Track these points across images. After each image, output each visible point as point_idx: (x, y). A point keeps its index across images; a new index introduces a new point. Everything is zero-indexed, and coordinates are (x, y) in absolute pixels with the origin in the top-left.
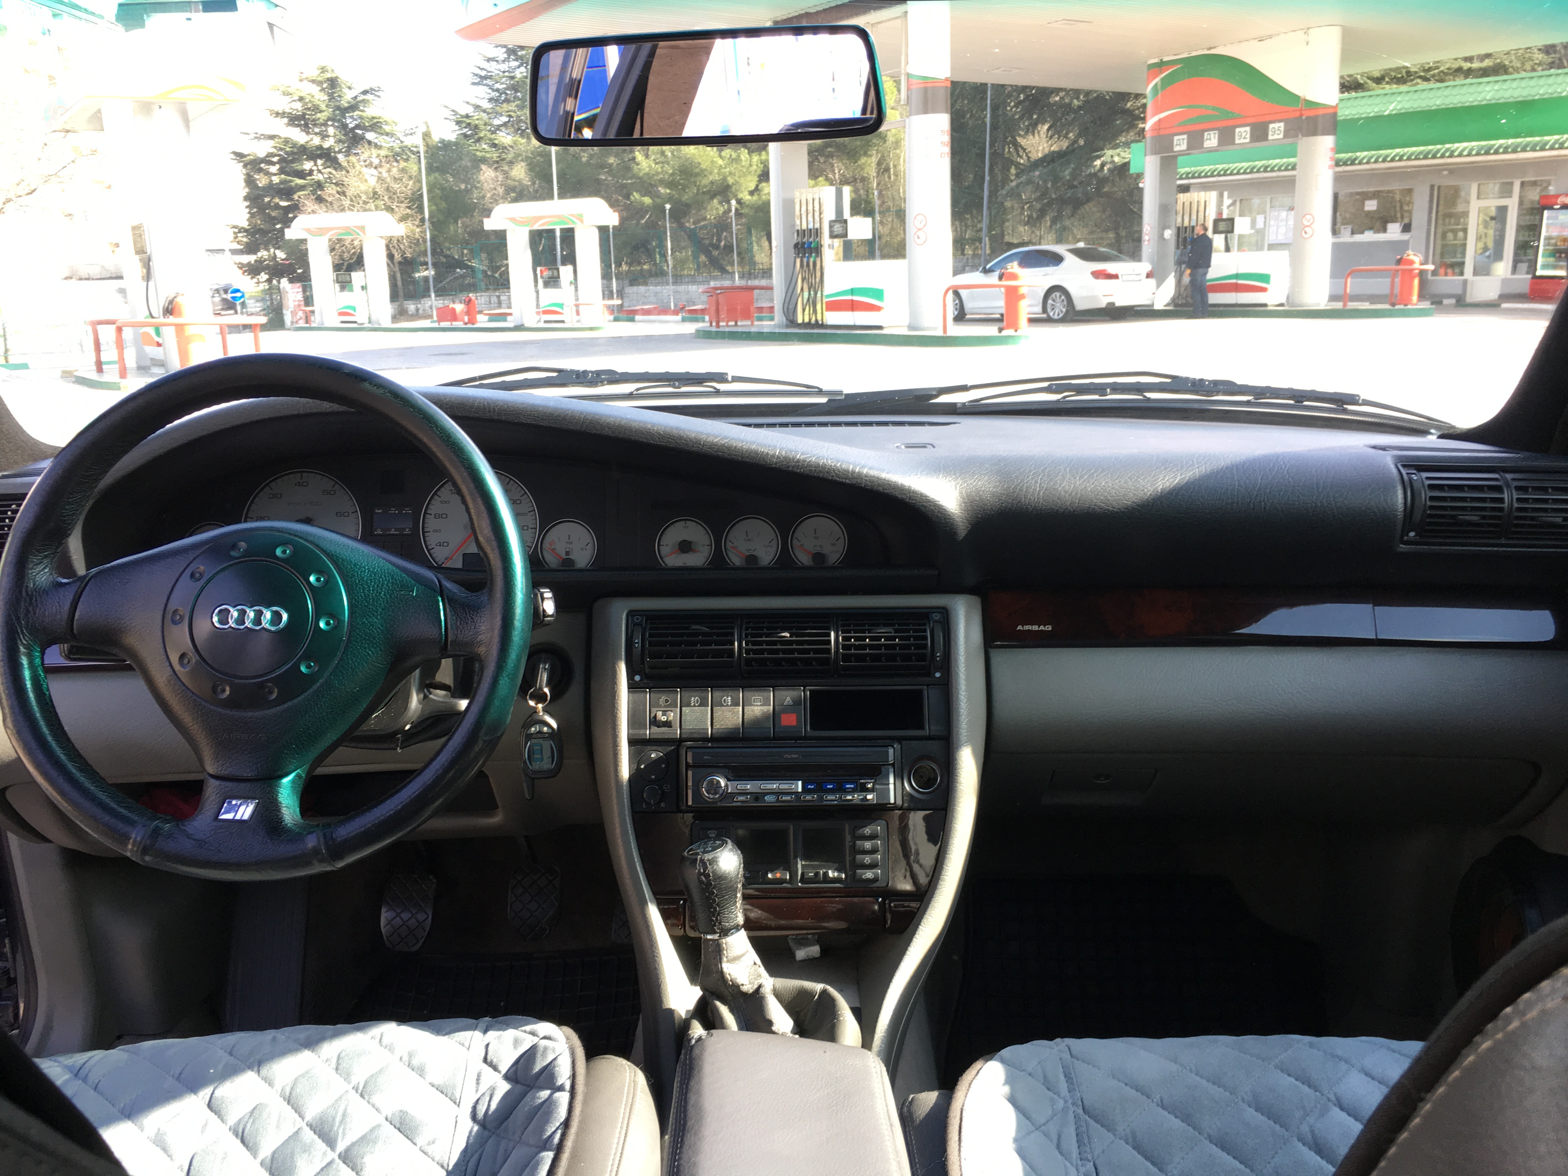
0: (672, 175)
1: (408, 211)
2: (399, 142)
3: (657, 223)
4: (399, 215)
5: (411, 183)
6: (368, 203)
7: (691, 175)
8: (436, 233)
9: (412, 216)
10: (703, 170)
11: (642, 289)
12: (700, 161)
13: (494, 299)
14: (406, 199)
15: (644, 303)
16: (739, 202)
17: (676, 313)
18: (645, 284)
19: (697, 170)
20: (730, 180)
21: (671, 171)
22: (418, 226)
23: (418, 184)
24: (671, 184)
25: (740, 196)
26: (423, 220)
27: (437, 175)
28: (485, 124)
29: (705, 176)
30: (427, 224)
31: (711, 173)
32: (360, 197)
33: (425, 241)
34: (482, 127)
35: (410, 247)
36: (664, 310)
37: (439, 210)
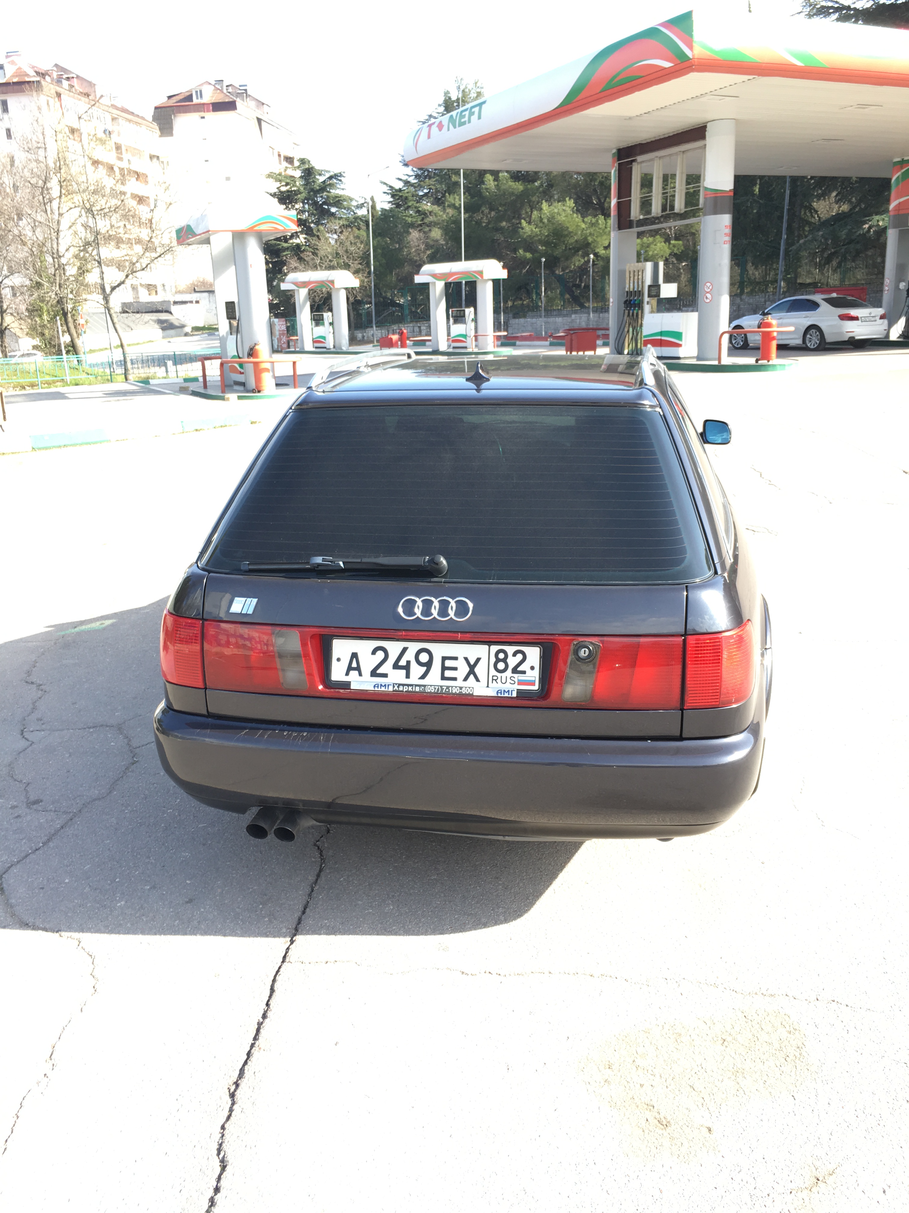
0: (547, 236)
1: (360, 266)
2: (352, 213)
3: (535, 271)
4: (353, 269)
5: (362, 246)
6: (333, 261)
7: (562, 236)
8: (378, 281)
9: (363, 270)
10: (570, 232)
11: (522, 320)
12: (568, 225)
13: (417, 329)
14: (359, 257)
15: (523, 332)
16: (596, 255)
17: (545, 339)
18: (525, 316)
19: (566, 233)
20: (590, 239)
21: (546, 234)
22: (366, 277)
23: (367, 247)
24: (546, 243)
25: (597, 250)
26: (369, 273)
27: (379, 238)
28: (413, 196)
29: (572, 236)
30: (372, 275)
31: (576, 234)
32: (328, 257)
33: (370, 288)
34: (410, 198)
35: (360, 292)
36: (536, 337)
37: (380, 265)
